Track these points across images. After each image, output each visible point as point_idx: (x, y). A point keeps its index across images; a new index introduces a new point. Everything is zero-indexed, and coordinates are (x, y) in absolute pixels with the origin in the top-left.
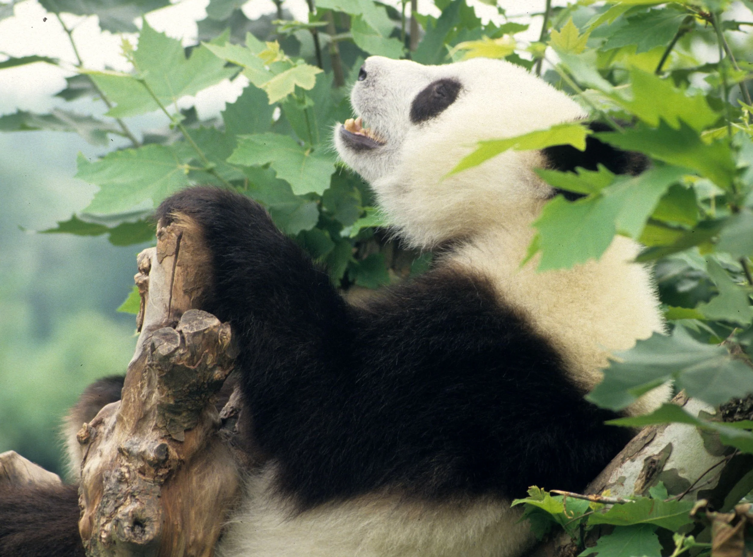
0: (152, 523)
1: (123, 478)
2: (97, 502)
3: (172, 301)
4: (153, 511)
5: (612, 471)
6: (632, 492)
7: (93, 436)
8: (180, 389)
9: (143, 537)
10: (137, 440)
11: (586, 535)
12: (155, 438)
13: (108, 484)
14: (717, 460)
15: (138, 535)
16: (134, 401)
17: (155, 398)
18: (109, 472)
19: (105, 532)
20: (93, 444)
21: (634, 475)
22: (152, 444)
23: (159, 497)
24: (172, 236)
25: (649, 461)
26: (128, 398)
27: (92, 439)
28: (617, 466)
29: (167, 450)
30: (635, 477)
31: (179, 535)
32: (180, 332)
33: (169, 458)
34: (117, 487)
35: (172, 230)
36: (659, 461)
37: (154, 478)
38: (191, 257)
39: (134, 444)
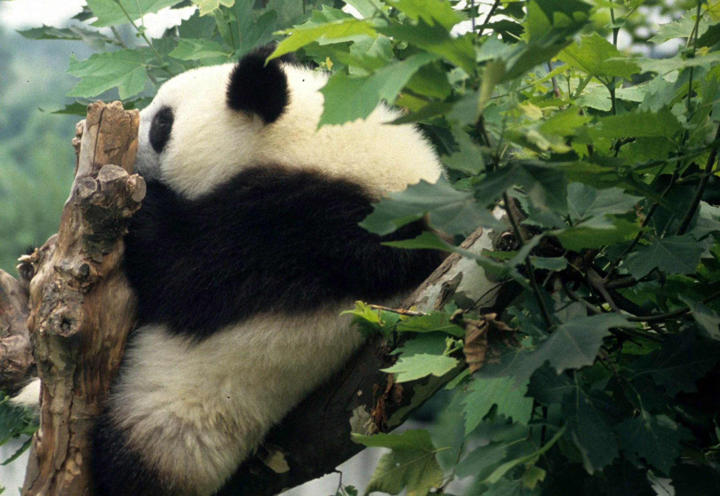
0: (76, 322)
1: (57, 288)
2: (39, 306)
3: (96, 158)
4: (77, 313)
5: (419, 292)
6: (433, 307)
7: (41, 258)
8: (98, 223)
9: (69, 332)
10: (68, 261)
11: (398, 340)
12: (80, 260)
13: (46, 293)
14: (494, 285)
15: (65, 330)
16: (67, 231)
17: (81, 229)
18: (47, 284)
19: (43, 327)
20: (42, 263)
21: (435, 295)
22: (78, 264)
23: (82, 303)
24: (97, 110)
25: (446, 285)
26: (62, 230)
28: (423, 289)
29: (88, 268)
30: (435, 297)
31: (98, 332)
32: (98, 181)
33: (90, 274)
34: (52, 295)
35: (97, 106)
36: (452, 285)
37: (79, 289)
38: (110, 126)
39: (65, 263)
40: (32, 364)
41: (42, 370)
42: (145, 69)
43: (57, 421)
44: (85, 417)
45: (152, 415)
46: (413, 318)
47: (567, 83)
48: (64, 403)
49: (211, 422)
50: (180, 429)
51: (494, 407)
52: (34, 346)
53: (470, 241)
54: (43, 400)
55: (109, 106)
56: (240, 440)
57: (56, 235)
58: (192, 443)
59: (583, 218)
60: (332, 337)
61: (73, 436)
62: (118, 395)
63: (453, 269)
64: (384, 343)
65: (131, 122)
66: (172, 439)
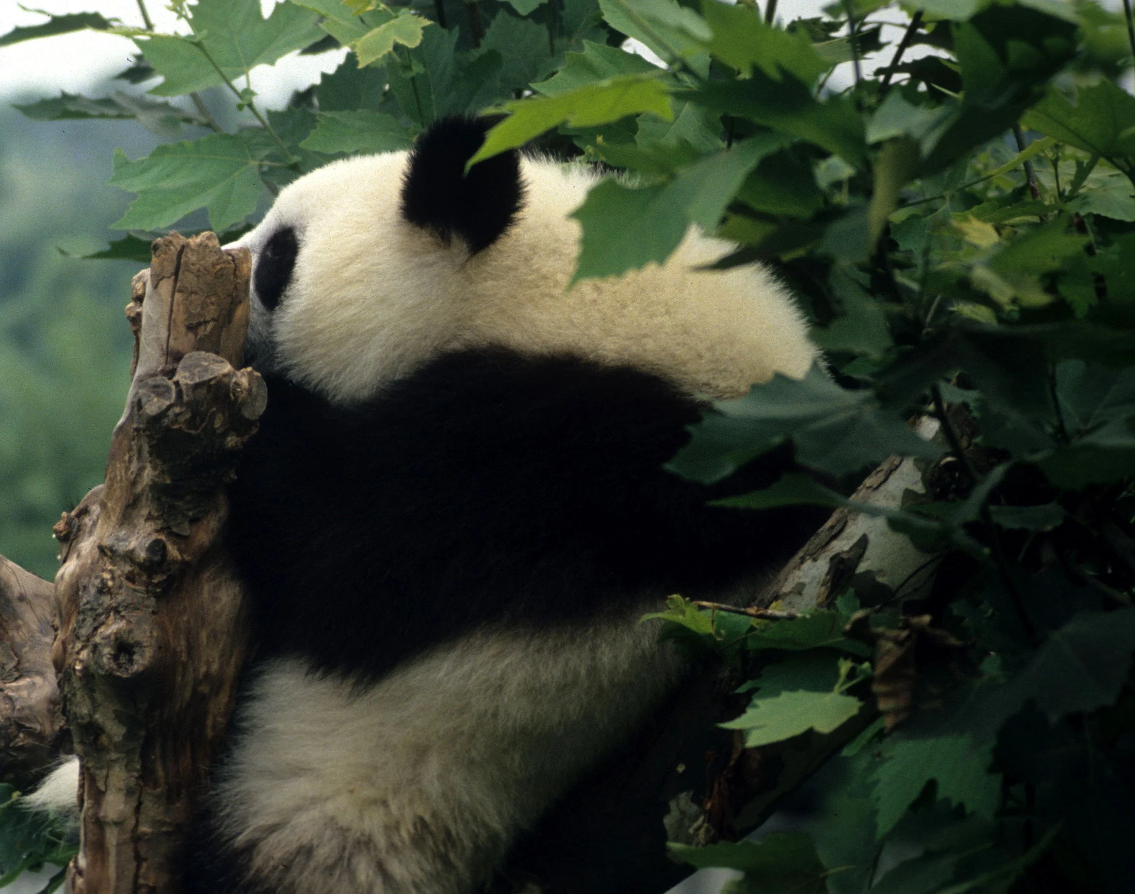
0: (143, 649)
1: (105, 586)
2: (73, 620)
3: (172, 341)
4: (144, 632)
5: (788, 575)
6: (814, 602)
7: (75, 530)
8: (178, 462)
9: (130, 669)
10: (124, 534)
11: (750, 665)
12: (148, 532)
13: (86, 596)
14: (926, 558)
15: (125, 665)
16: (121, 480)
17: (148, 475)
18: (87, 578)
19: (81, 661)
20: (75, 541)
21: (817, 580)
22: (145, 539)
23: (154, 613)
24: (170, 250)
25: (836, 560)
26: (113, 476)
27: (74, 533)
28: (794, 568)
29: (164, 547)
30: (818, 583)
31: (185, 666)
32: (177, 384)
33: (168, 558)
34: (97, 599)
35: (170, 242)
36: (849, 559)
37: (147, 587)
38: (196, 279)
39: (118, 539)
40: (61, 728)
41: (82, 742)
42: (256, 170)
43: (112, 837)
44: (164, 829)
45: (292, 822)
46: (777, 623)
47: (1052, 170)
48: (126, 803)
49: (405, 832)
50: (344, 849)
51: (931, 786)
52: (65, 696)
53: (881, 476)
54: (86, 798)
55: (194, 241)
56: (460, 865)
57: (101, 486)
58: (368, 876)
59: (1089, 426)
60: (626, 666)
61: (144, 865)
62: (226, 786)
63: (848, 530)
64: (725, 673)
65: (235, 270)
66: (330, 869)
